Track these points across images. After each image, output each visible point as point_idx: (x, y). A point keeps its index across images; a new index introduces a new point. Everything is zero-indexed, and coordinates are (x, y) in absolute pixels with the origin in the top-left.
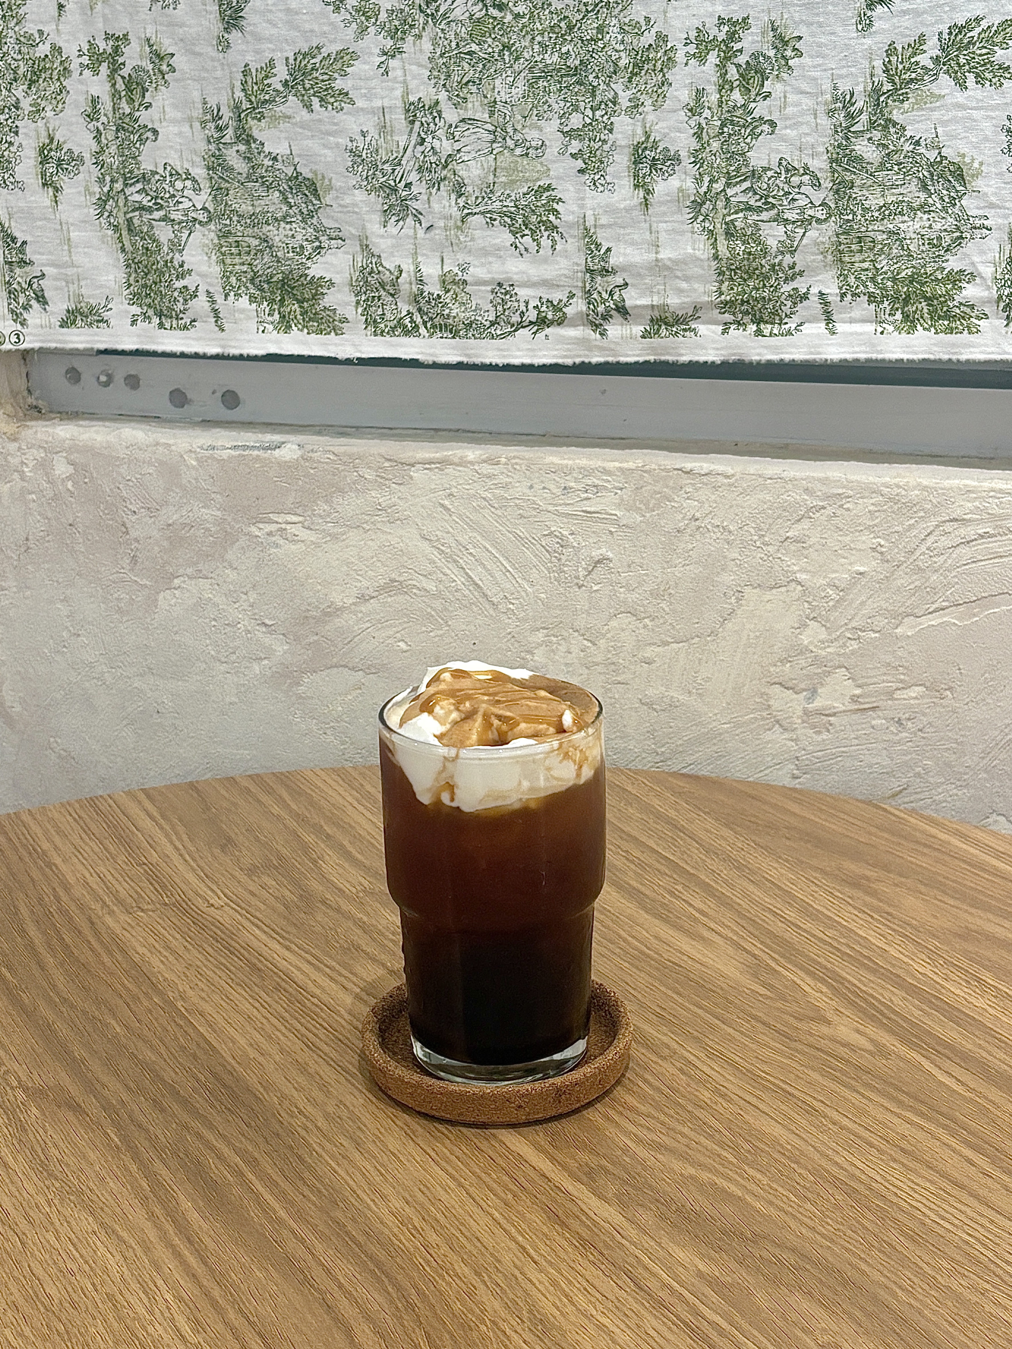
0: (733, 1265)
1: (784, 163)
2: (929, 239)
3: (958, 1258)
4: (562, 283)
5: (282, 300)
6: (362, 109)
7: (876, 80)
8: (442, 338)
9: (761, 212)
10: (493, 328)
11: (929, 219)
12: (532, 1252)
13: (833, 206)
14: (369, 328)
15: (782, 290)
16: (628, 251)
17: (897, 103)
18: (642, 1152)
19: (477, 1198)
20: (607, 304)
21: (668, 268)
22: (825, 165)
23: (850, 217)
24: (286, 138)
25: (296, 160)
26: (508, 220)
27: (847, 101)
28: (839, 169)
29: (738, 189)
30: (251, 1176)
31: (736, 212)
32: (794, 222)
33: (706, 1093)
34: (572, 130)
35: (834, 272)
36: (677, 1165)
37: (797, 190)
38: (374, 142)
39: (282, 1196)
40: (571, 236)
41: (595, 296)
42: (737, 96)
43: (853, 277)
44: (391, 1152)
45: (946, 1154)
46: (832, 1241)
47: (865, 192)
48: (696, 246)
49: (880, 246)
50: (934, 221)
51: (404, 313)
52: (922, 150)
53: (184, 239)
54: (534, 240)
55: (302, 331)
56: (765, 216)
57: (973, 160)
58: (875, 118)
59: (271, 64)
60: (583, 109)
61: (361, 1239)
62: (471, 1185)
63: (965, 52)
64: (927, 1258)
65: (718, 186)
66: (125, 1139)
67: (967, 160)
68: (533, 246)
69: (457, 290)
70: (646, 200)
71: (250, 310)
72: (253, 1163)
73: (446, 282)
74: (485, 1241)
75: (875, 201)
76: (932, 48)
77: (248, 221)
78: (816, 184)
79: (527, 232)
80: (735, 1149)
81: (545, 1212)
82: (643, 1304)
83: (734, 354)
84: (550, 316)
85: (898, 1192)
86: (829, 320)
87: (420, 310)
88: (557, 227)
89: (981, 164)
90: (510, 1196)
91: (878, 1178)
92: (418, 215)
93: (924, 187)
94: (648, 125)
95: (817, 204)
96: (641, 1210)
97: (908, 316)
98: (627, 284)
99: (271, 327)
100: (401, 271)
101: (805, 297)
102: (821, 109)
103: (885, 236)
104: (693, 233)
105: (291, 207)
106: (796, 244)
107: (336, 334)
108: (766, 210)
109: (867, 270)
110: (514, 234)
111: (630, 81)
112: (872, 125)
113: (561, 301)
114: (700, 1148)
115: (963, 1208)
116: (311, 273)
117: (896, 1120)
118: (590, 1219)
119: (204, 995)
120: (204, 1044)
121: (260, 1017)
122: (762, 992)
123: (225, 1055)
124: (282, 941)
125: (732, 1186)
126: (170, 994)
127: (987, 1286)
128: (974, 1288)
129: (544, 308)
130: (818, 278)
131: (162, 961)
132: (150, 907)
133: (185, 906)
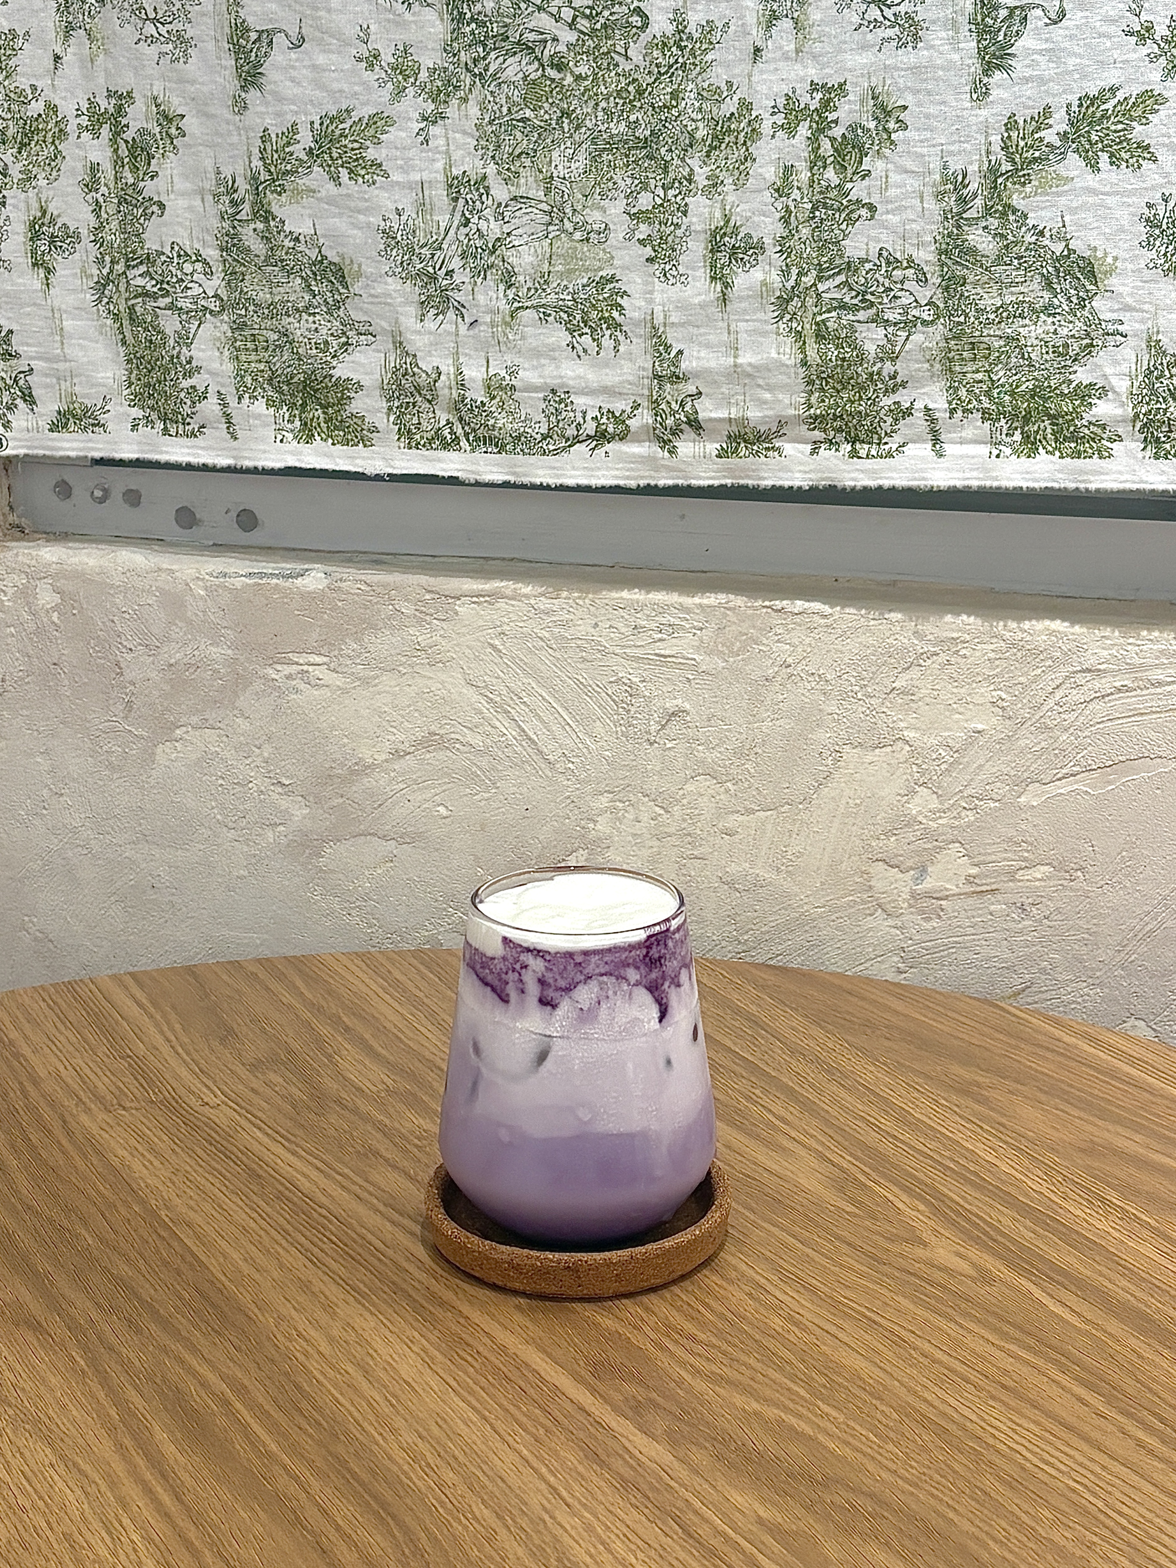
0: (800, 1511)
1: (885, 254)
2: (1054, 347)
3: (1063, 1507)
4: (625, 391)
5: (304, 405)
6: (398, 183)
7: (993, 158)
8: (486, 452)
9: (858, 311)
10: (545, 443)
11: (1054, 324)
12: (564, 1493)
13: (942, 306)
14: (403, 439)
15: (881, 404)
16: (702, 354)
17: (1017, 186)
18: (698, 1385)
19: (503, 1433)
20: (678, 417)
21: (749, 375)
22: (932, 258)
23: (962, 319)
24: (310, 216)
25: (321, 241)
26: (565, 316)
27: (959, 182)
28: (950, 262)
29: (831, 283)
30: (238, 1405)
31: (829, 311)
32: (895, 324)
34: (641, 212)
35: (942, 384)
36: (739, 1400)
37: (899, 286)
38: (410, 222)
39: (274, 1428)
40: (637, 336)
41: (663, 406)
42: (831, 175)
43: (964, 389)
44: (405, 1381)
45: (1053, 1391)
46: (916, 1486)
47: (979, 290)
48: (782, 351)
49: (997, 354)
50: (1060, 326)
51: (443, 422)
52: (1046, 242)
53: (193, 331)
54: (594, 340)
55: (326, 441)
56: (862, 315)
57: (1106, 254)
58: (991, 203)
59: (294, 129)
60: (653, 187)
61: (365, 1476)
62: (498, 1419)
63: (1098, 128)
64: (1025, 1507)
65: (808, 280)
67: (1099, 254)
68: (592, 347)
69: (504, 396)
70: (724, 295)
71: (267, 416)
72: (241, 1390)
73: (492, 387)
74: (510, 1481)
75: (990, 301)
76: (1059, 122)
77: (266, 311)
78: (922, 279)
79: (586, 330)
80: (808, 1383)
81: (583, 1450)
82: (692, 1553)
83: (824, 479)
84: (611, 429)
85: (996, 1433)
86: (936, 440)
87: (461, 419)
88: (620, 325)
89: (1115, 259)
90: (541, 1431)
91: (973, 1417)
92: (460, 309)
93: (1049, 285)
94: (728, 208)
95: (923, 303)
96: (694, 1449)
97: (1029, 437)
98: (700, 393)
99: (290, 436)
100: (440, 374)
101: (908, 412)
102: (928, 191)
103: (1002, 343)
104: (778, 334)
105: (315, 296)
106: (898, 349)
107: (365, 446)
108: (863, 308)
109: (981, 382)
110: (571, 332)
111: (708, 156)
112: (988, 211)
113: (623, 412)
114: (766, 1380)
115: (1072, 1452)
116: (337, 373)
117: (998, 1353)
118: (632, 1456)
119: (192, 1203)
120: (189, 1258)
121: (257, 1228)
122: (848, 1209)
123: (214, 1271)
124: (286, 1144)
125: (802, 1423)
126: (153, 1202)
127: (1095, 1539)
128: (1080, 1541)
129: (604, 420)
130: (923, 391)
131: (144, 1165)
132: (132, 1105)
133: (175, 1104)
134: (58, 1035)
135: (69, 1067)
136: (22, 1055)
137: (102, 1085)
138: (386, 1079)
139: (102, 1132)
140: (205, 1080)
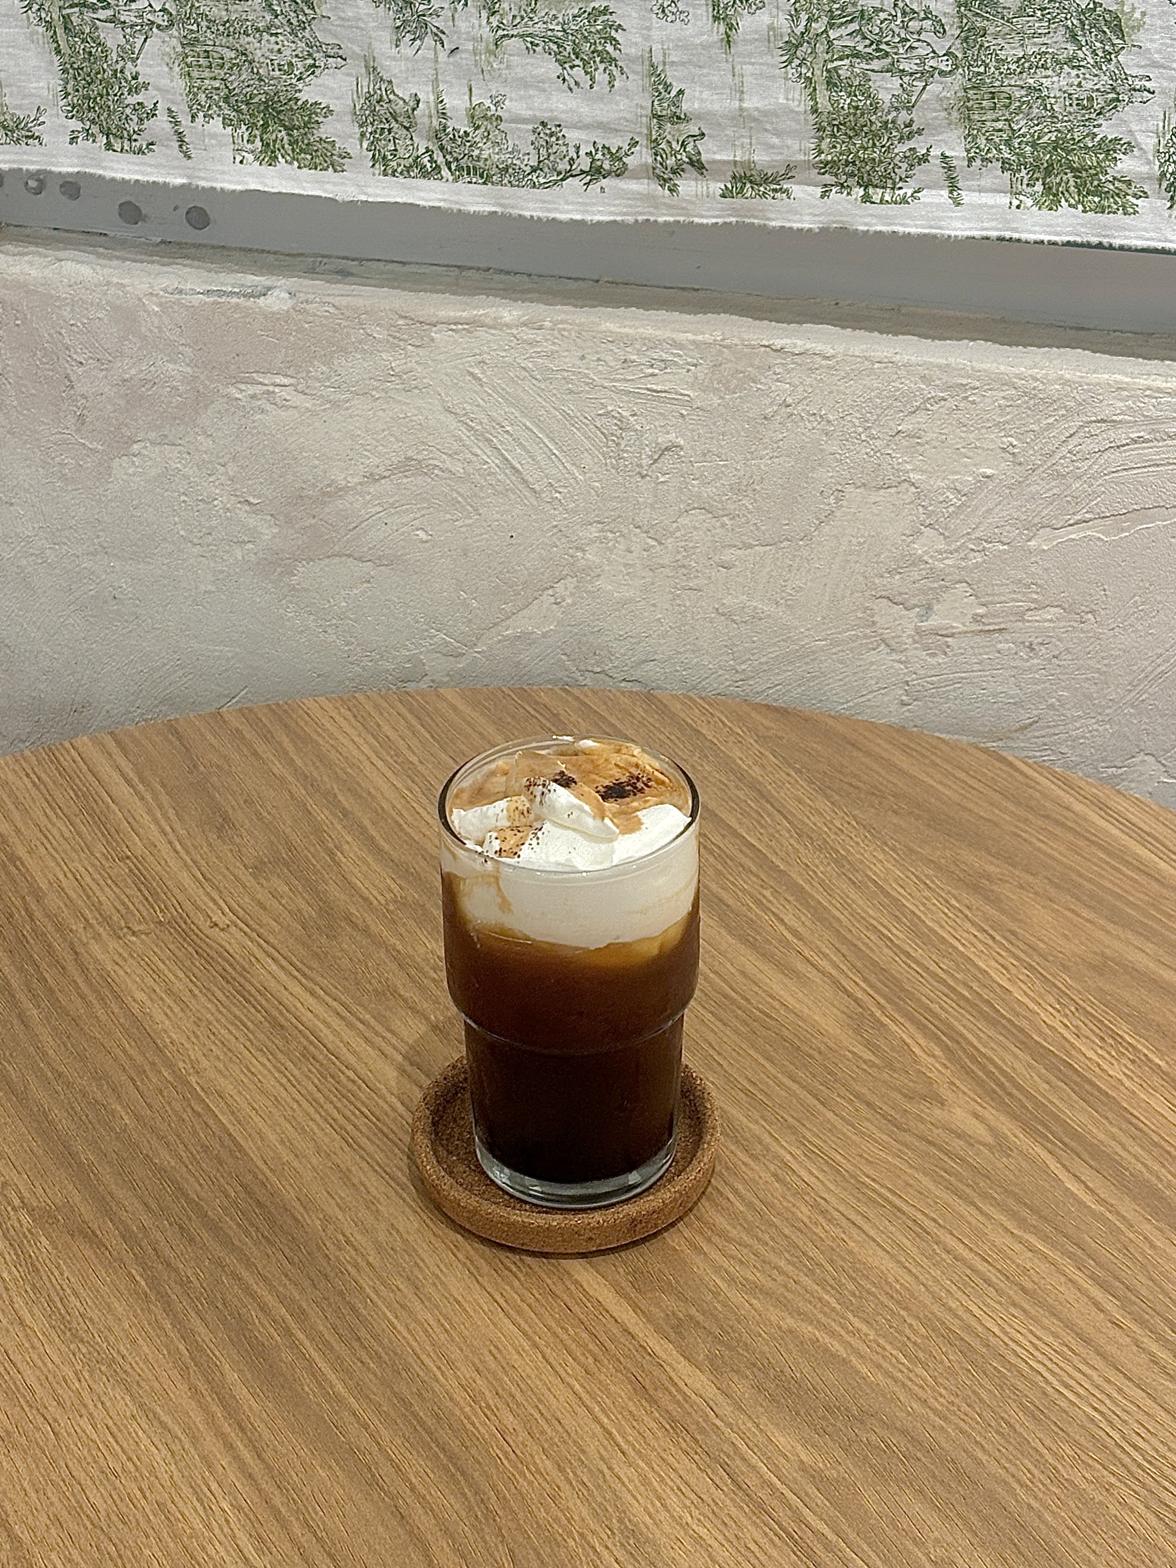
0: (839, 1454)
1: (901, 4)
2: (1077, 99)
3: (1082, 1440)
4: (621, 128)
5: (265, 126)
8: (470, 182)
9: (871, 59)
10: (535, 175)
11: (1078, 76)
12: (620, 1440)
13: (960, 56)
14: (377, 166)
15: (896, 151)
16: (705, 96)
18: (736, 1296)
19: (554, 1363)
20: (679, 157)
21: (755, 120)
22: (952, 10)
23: (982, 70)
26: (555, 47)
28: (969, 14)
29: (844, 31)
30: (301, 1336)
31: (840, 58)
32: (911, 74)
33: (804, 1209)
35: (961, 131)
36: (774, 1315)
37: (916, 36)
39: (338, 1364)
40: (633, 72)
41: (663, 146)
43: (983, 138)
44: (456, 1300)
45: (1071, 1294)
46: (945, 1419)
47: (1000, 41)
48: (790, 97)
49: (1018, 104)
50: (1085, 79)
51: (422, 150)
53: (138, 46)
54: (587, 73)
55: (291, 163)
56: (876, 65)
57: (1134, 9)
61: (430, 1422)
62: (548, 1345)
64: (1048, 1442)
65: (818, 27)
66: (153, 1282)
67: (1127, 9)
68: (585, 81)
69: (489, 126)
70: (728, 36)
71: (224, 135)
72: (301, 1315)
73: (475, 116)
74: (567, 1425)
75: (1011, 51)
77: (221, 28)
78: (940, 30)
79: (577, 62)
80: (838, 1290)
81: (631, 1382)
82: (742, 1508)
83: (834, 222)
84: (606, 166)
85: (1018, 1349)
86: (953, 187)
87: (442, 148)
88: (615, 60)
89: (1144, 14)
90: (591, 1360)
91: (996, 1330)
92: (439, 36)
93: (1074, 38)
95: (941, 54)
96: (736, 1378)
97: (1050, 188)
98: (703, 134)
99: (250, 157)
100: (418, 102)
101: (924, 159)
103: (1023, 92)
104: (786, 79)
105: (276, 17)
106: (913, 99)
107: (335, 171)
108: (877, 57)
109: (1000, 130)
110: (562, 64)
113: (620, 148)
114: (799, 1288)
115: (1089, 1371)
116: (303, 97)
117: (1017, 1247)
118: (679, 1390)
119: (221, 1066)
120: (227, 1141)
121: (289, 1100)
122: (866, 1057)
123: (252, 1155)
124: (303, 980)
125: (835, 1343)
126: (181, 1065)
127: (1113, 1480)
128: (1097, 1482)
129: (599, 156)
130: (940, 138)
131: (166, 1014)
132: (142, 927)
133: (184, 926)
134: (49, 826)
135: (69, 875)
136: (20, 859)
137: (106, 897)
138: (393, 886)
139: (117, 968)
140: (209, 889)
